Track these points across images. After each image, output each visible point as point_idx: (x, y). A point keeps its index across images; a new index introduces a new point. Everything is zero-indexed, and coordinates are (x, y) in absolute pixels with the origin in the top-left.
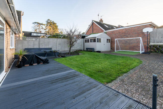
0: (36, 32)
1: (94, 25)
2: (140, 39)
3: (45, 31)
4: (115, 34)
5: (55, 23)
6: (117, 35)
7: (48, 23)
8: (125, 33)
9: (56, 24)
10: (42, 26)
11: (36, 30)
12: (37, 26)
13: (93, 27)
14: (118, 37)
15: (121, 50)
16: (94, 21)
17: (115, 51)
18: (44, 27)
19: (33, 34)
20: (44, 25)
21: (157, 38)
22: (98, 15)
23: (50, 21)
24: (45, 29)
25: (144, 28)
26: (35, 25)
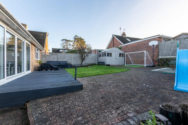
0: (64, 49)
1: (114, 39)
2: (144, 52)
3: (73, 47)
4: (129, 48)
5: (82, 39)
6: (130, 49)
7: (75, 39)
8: (137, 47)
9: (84, 39)
10: (69, 42)
11: (64, 47)
12: (65, 43)
13: (113, 42)
14: (132, 51)
15: (133, 64)
16: (114, 35)
17: (125, 65)
18: (71, 43)
19: (60, 51)
20: (71, 41)
21: (165, 51)
22: (120, 29)
23: (78, 37)
24: (73, 46)
25: (150, 42)
26: (64, 42)
